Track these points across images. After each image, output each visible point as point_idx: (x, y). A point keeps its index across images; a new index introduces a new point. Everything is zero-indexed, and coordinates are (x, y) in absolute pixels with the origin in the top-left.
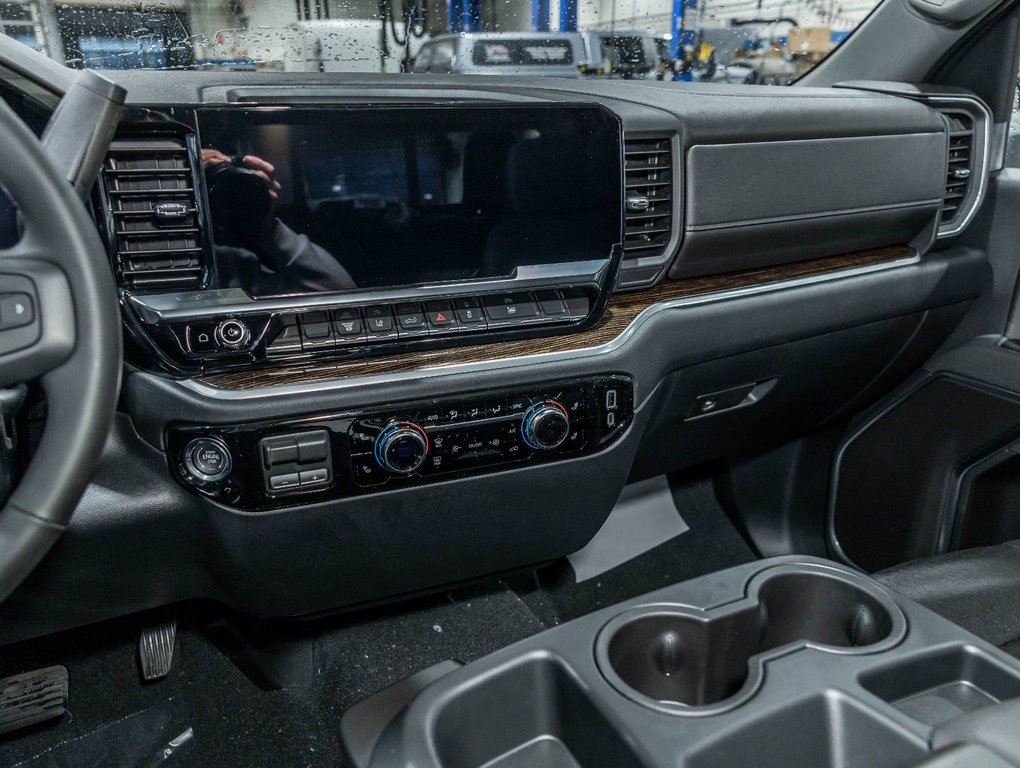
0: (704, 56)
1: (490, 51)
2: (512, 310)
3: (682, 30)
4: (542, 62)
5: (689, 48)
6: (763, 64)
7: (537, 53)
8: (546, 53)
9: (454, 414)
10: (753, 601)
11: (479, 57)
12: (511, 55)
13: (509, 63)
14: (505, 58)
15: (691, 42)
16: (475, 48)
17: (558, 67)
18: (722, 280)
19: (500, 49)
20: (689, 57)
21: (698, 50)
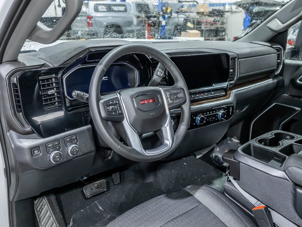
0: (169, 11)
1: (100, 8)
2: (213, 93)
3: (161, 3)
4: (117, 11)
5: (164, 8)
6: (189, 15)
7: (115, 8)
8: (118, 9)
9: (208, 113)
10: (274, 136)
11: (96, 10)
12: (107, 9)
13: (106, 12)
14: (105, 10)
15: (165, 6)
16: (95, 7)
17: (122, 13)
18: (241, 85)
19: (103, 7)
20: (164, 11)
21: (167, 9)
